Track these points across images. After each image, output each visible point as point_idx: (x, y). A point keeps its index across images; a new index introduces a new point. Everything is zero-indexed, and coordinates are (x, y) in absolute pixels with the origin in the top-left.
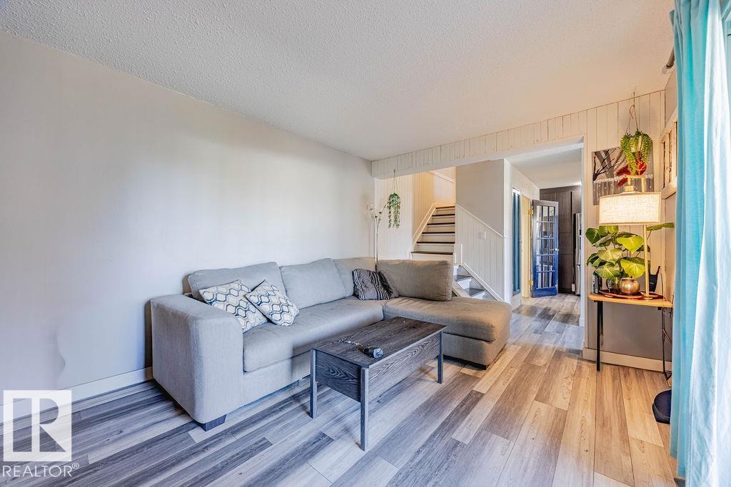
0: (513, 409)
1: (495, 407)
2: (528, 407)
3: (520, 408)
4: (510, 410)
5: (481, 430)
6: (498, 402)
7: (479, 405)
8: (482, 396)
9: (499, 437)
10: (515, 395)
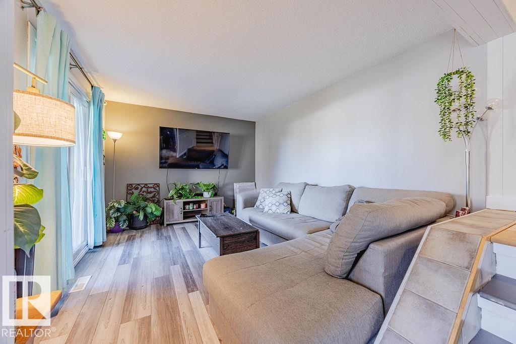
0: (162, 296)
1: (174, 289)
2: (153, 304)
3: (159, 299)
4: (164, 294)
5: (170, 274)
6: (175, 294)
7: (184, 284)
8: (188, 291)
9: (160, 276)
10: (168, 309)
